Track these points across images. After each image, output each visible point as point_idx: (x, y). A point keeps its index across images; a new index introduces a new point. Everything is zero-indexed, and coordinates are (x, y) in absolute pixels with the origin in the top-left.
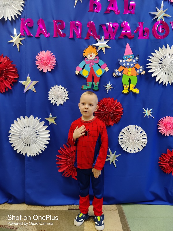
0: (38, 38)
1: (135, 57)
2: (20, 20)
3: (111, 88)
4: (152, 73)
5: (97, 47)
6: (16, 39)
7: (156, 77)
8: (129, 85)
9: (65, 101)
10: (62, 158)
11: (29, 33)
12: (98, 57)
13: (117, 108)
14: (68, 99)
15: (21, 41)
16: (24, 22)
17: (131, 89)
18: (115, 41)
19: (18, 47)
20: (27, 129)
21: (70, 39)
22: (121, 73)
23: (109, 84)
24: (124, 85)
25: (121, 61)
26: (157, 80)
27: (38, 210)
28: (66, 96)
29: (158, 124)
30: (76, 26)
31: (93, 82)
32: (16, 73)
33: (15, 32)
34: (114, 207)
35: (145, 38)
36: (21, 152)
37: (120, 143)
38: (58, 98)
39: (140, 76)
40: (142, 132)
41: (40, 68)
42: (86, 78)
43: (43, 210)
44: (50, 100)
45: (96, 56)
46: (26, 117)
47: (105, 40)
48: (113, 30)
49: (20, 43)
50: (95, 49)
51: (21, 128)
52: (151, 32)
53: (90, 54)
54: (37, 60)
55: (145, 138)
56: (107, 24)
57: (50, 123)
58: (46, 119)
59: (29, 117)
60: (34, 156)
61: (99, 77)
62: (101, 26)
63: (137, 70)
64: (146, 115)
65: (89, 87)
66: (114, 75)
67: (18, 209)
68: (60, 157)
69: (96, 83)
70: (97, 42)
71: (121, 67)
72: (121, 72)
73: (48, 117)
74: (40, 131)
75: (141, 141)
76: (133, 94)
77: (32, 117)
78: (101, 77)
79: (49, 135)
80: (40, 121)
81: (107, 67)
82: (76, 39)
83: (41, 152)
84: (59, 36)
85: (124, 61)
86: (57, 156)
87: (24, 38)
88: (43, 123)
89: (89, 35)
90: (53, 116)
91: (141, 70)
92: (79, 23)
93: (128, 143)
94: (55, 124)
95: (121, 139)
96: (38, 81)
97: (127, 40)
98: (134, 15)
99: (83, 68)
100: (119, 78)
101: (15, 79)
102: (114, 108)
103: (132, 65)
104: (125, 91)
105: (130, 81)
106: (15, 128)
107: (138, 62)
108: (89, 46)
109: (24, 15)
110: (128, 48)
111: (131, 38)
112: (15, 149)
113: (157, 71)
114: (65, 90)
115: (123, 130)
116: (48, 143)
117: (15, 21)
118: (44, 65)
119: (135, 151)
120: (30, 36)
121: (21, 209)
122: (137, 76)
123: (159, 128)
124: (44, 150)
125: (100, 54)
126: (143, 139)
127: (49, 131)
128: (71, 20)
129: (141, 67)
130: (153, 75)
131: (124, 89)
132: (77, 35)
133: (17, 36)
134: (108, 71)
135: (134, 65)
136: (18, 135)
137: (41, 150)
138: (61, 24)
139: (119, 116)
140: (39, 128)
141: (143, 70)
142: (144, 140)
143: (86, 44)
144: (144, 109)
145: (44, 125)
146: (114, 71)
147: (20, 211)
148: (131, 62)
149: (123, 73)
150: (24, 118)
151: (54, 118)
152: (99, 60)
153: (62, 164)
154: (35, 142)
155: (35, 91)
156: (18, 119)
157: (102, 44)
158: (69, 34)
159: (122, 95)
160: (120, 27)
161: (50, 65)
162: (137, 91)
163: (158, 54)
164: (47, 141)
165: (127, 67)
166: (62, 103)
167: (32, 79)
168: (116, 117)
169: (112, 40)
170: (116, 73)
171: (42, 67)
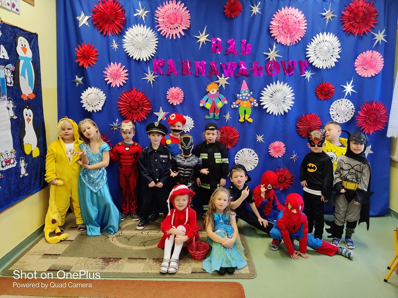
0: (168, 75)
1: (250, 92)
2: (153, 60)
3: (230, 117)
4: (264, 105)
6: (150, 77)
7: (267, 108)
8: (245, 115)
9: (191, 129)
12: (219, 92)
14: (194, 127)
15: (154, 78)
17: (246, 118)
18: (233, 78)
19: (152, 84)
21: (196, 76)
23: (228, 114)
24: (240, 115)
25: (238, 95)
26: (267, 111)
28: (192, 125)
29: (269, 148)
32: (150, 106)
33: (149, 72)
40: (254, 154)
41: (171, 101)
42: (209, 110)
45: (217, 91)
47: (225, 77)
49: (154, 80)
50: (216, 85)
52: (264, 70)
53: (213, 89)
54: (168, 95)
55: (257, 159)
61: (219, 108)
62: (221, 65)
63: (252, 102)
64: (258, 140)
65: (211, 117)
66: (232, 107)
69: (217, 113)
70: (218, 79)
71: (238, 100)
72: (238, 104)
75: (253, 162)
81: (226, 100)
82: (201, 77)
84: (186, 74)
85: (240, 95)
87: (157, 76)
91: (255, 103)
95: (237, 159)
96: (168, 113)
97: (244, 77)
99: (206, 102)
100: (236, 110)
101: (149, 110)
102: (232, 135)
103: (247, 98)
104: (242, 120)
105: (245, 112)
107: (252, 96)
108: (211, 83)
109: (156, 56)
110: (244, 84)
111: (247, 76)
113: (268, 104)
114: (191, 120)
115: (238, 153)
117: (149, 61)
118: (174, 99)
120: (162, 74)
122: (251, 108)
123: (269, 151)
125: (221, 90)
129: (255, 100)
130: (264, 107)
131: (240, 119)
133: (151, 74)
135: (249, 99)
139: (236, 141)
141: (257, 103)
142: (256, 161)
144: (257, 136)
148: (246, 96)
152: (220, 94)
157: (223, 80)
158: (194, 72)
160: (237, 66)
161: (179, 99)
162: (251, 120)
163: (269, 90)
165: (243, 100)
166: (189, 131)
167: (164, 111)
168: (234, 142)
169: (230, 77)
170: (234, 105)
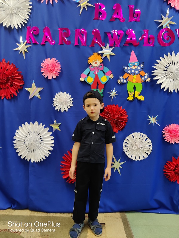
0: (43, 45)
1: (140, 64)
2: (26, 28)
3: (116, 94)
4: (158, 80)
5: (102, 54)
6: (22, 47)
7: (161, 84)
8: (134, 92)
9: (69, 107)
10: (66, 165)
11: (35, 41)
12: (102, 64)
13: (122, 115)
14: (73, 105)
15: (26, 49)
16: (30, 30)
17: (136, 96)
18: (119, 48)
19: (24, 55)
20: (31, 135)
21: (75, 46)
22: (126, 80)
23: (114, 91)
24: (129, 92)
25: (126, 68)
26: (162, 87)
27: (41, 216)
28: (70, 103)
29: (163, 132)
30: (81, 34)
31: (98, 89)
32: (22, 80)
33: (21, 40)
34: (118, 214)
35: (150, 45)
36: (25, 158)
37: (125, 151)
38: (62, 104)
39: (145, 83)
40: (147, 139)
41: (45, 75)
42: (91, 85)
43: (46, 216)
44: (55, 107)
45: (101, 63)
46: (31, 123)
47: (110, 47)
48: (118, 37)
49: (26, 50)
50: (99, 57)
51: (26, 134)
52: (156, 39)
53: (95, 61)
54: (42, 67)
55: (150, 146)
56: (112, 31)
57: (54, 130)
58: (50, 125)
59: (33, 123)
60: (38, 162)
61: (103, 84)
62: (106, 34)
63: (143, 77)
64: (151, 122)
66: (119, 82)
67: (21, 214)
68: (64, 164)
69: (100, 90)
70: (102, 49)
71: (126, 74)
73: (53, 123)
74: (44, 137)
75: (146, 148)
76: (138, 102)
77: (36, 123)
78: (105, 84)
79: (53, 142)
80: (45, 127)
81: (112, 74)
82: (81, 47)
83: (45, 158)
84: (64, 43)
85: (129, 68)
86: (62, 162)
87: (30, 46)
88: (48, 129)
89: (93, 43)
90: (58, 122)
91: (146, 77)
92: (83, 31)
93: (133, 150)
94: (60, 130)
95: (125, 146)
96: (43, 88)
97: (133, 47)
98: (139, 22)
99: (88, 75)
100: (124, 85)
101: (20, 85)
102: (119, 115)
103: (137, 72)
104: (130, 98)
105: (135, 88)
106: (20, 134)
107: (143, 69)
108: (94, 53)
109: (30, 23)
110: (133, 55)
111: (136, 46)
112: (19, 155)
113: (162, 78)
114: (70, 97)
115: (127, 138)
116: (52, 149)
117: (21, 29)
118: (49, 72)
119: (140, 158)
120: (36, 44)
121: (24, 215)
122: (142, 83)
123: (164, 136)
124: (48, 156)
125: (105, 62)
126: (148, 146)
127: (53, 138)
128: (76, 28)
129: (146, 74)
130: (158, 82)
131: (128, 96)
132: (82, 43)
133: (23, 43)
134: (113, 78)
135: (139, 73)
136: (23, 140)
137: (45, 156)
138: (66, 32)
139: (124, 123)
140: (43, 134)
141: (148, 77)
143: (90, 52)
144: (149, 117)
145: (48, 131)
146: (119, 78)
147: (23, 217)
149: (127, 80)
150: (29, 124)
151: (58, 125)
152: (104, 67)
153: (66, 170)
154: (39, 148)
155: (40, 98)
156: (23, 125)
157: (107, 51)
158: (74, 41)
159: (127, 102)
160: (125, 34)
161: (54, 72)
162: (142, 98)
163: (164, 61)
164: (51, 147)
165: (132, 74)
166: (67, 110)
167: (37, 86)
168: (121, 124)
169: (117, 47)
170: (121, 80)
171: (47, 74)
